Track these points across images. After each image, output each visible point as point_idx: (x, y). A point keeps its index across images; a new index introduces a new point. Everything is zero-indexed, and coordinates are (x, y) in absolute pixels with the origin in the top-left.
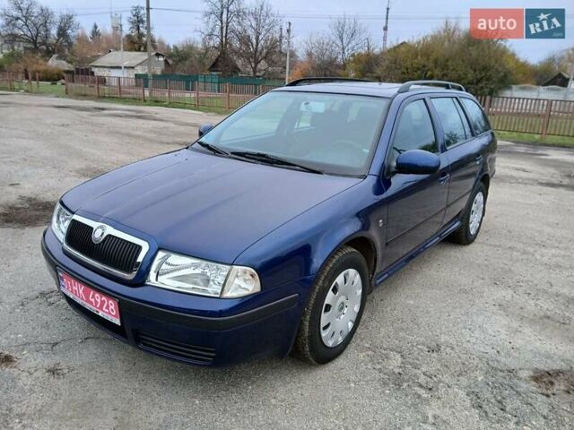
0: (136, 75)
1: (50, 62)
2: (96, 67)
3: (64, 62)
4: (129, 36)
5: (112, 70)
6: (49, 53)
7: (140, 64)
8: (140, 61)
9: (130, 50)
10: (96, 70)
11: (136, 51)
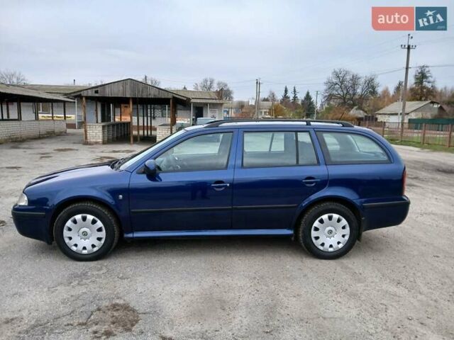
0: (409, 120)
1: (351, 112)
2: (380, 114)
3: (361, 112)
4: (412, 90)
5: (391, 117)
6: (351, 106)
7: (415, 111)
8: (415, 108)
9: (413, 100)
10: (379, 117)
11: (418, 100)
